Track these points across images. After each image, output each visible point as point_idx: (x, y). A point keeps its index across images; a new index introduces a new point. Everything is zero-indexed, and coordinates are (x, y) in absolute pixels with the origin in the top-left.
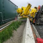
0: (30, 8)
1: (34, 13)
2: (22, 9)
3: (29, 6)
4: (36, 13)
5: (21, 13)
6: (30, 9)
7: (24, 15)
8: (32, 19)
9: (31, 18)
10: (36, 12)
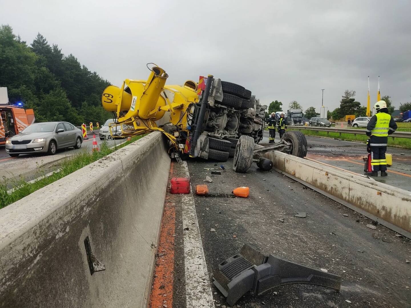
0: (160, 88)
1: (185, 110)
2: (128, 90)
3: (156, 80)
4: (193, 109)
5: (124, 111)
6: (162, 89)
7: (140, 118)
8: (177, 134)
9: (172, 132)
10: (191, 105)
